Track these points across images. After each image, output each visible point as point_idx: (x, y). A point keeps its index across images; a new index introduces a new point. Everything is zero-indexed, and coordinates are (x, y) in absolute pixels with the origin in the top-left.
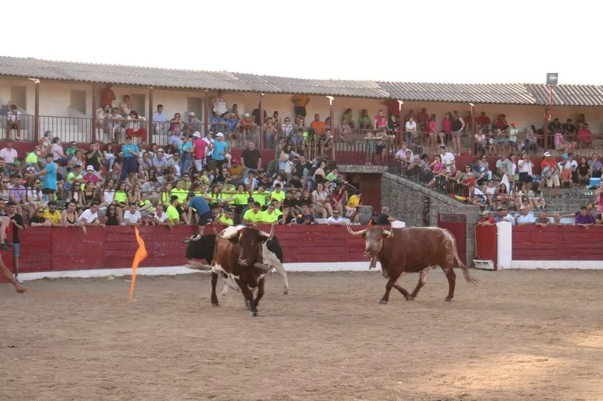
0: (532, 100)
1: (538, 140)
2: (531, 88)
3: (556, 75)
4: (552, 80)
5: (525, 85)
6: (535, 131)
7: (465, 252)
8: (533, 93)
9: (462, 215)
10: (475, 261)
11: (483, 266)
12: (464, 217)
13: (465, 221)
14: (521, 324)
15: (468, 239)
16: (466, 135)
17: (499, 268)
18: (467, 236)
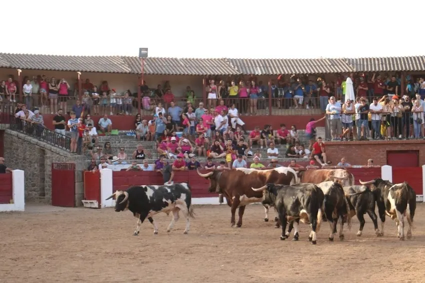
0: (128, 70)
1: (133, 102)
2: (127, 60)
3: (147, 49)
4: (143, 53)
5: (122, 58)
6: (130, 95)
7: (75, 194)
8: (128, 64)
9: (72, 164)
10: (83, 201)
11: (89, 205)
12: (73, 166)
13: (75, 168)
14: (119, 251)
15: (76, 184)
16: (74, 98)
17: (102, 206)
18: (76, 181)
